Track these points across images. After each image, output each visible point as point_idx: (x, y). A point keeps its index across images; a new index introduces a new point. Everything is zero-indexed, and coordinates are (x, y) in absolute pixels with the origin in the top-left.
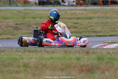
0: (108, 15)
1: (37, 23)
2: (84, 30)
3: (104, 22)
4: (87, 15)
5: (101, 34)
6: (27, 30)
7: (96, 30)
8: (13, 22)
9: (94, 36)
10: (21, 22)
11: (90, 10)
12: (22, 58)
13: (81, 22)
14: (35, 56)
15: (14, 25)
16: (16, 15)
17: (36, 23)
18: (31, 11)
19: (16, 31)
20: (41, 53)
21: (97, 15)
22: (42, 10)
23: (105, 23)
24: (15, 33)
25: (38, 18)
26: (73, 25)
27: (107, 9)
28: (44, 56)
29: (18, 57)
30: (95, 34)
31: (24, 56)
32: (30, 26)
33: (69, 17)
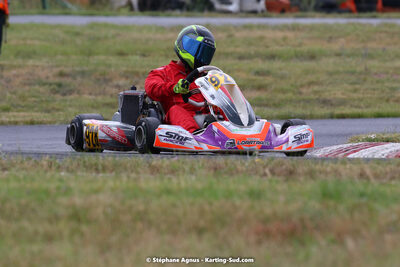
0: (371, 45)
1: (130, 69)
2: (290, 95)
3: (358, 69)
4: (300, 45)
5: (347, 110)
6: (96, 95)
7: (328, 98)
8: (52, 67)
9: (323, 117)
10: (77, 69)
11: (312, 28)
12: (68, 191)
13: (280, 69)
14: (111, 183)
15: (54, 76)
16: (63, 42)
17: (126, 72)
18: (112, 32)
19: (58, 97)
20: (133, 175)
21: (336, 47)
22: (149, 28)
23: (361, 73)
24: (56, 105)
25: (136, 54)
26: (254, 80)
27: (371, 25)
28: (143, 184)
29: (52, 186)
30: (326, 111)
31: (73, 184)
32: (107, 81)
33: (241, 50)
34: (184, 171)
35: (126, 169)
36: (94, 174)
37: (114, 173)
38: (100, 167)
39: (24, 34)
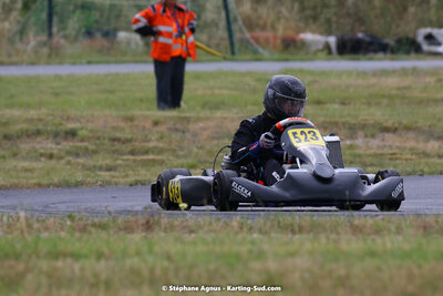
1: (328, 120)
12: (260, 255)
14: (308, 246)
16: (254, 91)
17: (324, 122)
20: (333, 236)
22: (349, 73)
25: (336, 103)
28: (344, 246)
29: (244, 249)
31: (266, 247)
34: (389, 231)
35: (325, 230)
36: (290, 235)
37: (311, 235)
38: (297, 228)
39: (212, 83)
